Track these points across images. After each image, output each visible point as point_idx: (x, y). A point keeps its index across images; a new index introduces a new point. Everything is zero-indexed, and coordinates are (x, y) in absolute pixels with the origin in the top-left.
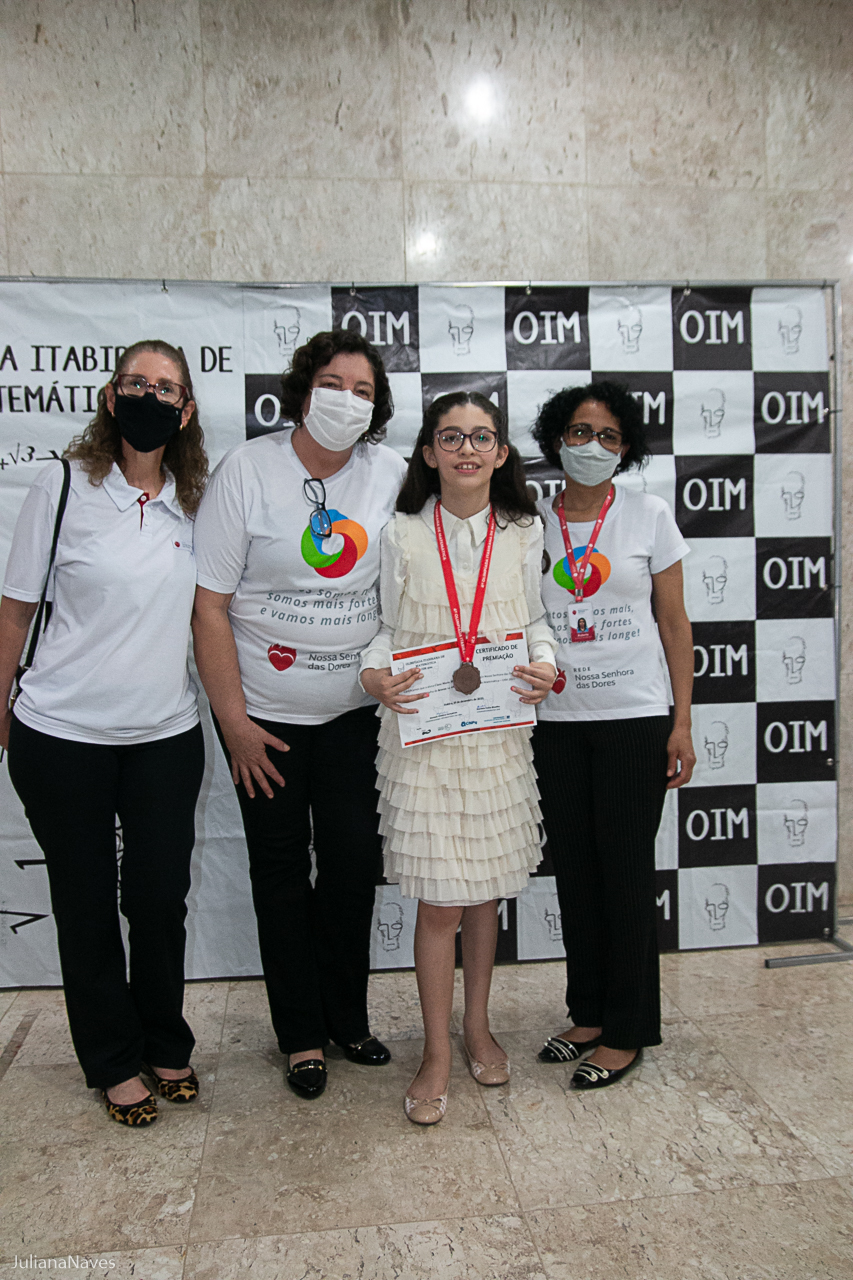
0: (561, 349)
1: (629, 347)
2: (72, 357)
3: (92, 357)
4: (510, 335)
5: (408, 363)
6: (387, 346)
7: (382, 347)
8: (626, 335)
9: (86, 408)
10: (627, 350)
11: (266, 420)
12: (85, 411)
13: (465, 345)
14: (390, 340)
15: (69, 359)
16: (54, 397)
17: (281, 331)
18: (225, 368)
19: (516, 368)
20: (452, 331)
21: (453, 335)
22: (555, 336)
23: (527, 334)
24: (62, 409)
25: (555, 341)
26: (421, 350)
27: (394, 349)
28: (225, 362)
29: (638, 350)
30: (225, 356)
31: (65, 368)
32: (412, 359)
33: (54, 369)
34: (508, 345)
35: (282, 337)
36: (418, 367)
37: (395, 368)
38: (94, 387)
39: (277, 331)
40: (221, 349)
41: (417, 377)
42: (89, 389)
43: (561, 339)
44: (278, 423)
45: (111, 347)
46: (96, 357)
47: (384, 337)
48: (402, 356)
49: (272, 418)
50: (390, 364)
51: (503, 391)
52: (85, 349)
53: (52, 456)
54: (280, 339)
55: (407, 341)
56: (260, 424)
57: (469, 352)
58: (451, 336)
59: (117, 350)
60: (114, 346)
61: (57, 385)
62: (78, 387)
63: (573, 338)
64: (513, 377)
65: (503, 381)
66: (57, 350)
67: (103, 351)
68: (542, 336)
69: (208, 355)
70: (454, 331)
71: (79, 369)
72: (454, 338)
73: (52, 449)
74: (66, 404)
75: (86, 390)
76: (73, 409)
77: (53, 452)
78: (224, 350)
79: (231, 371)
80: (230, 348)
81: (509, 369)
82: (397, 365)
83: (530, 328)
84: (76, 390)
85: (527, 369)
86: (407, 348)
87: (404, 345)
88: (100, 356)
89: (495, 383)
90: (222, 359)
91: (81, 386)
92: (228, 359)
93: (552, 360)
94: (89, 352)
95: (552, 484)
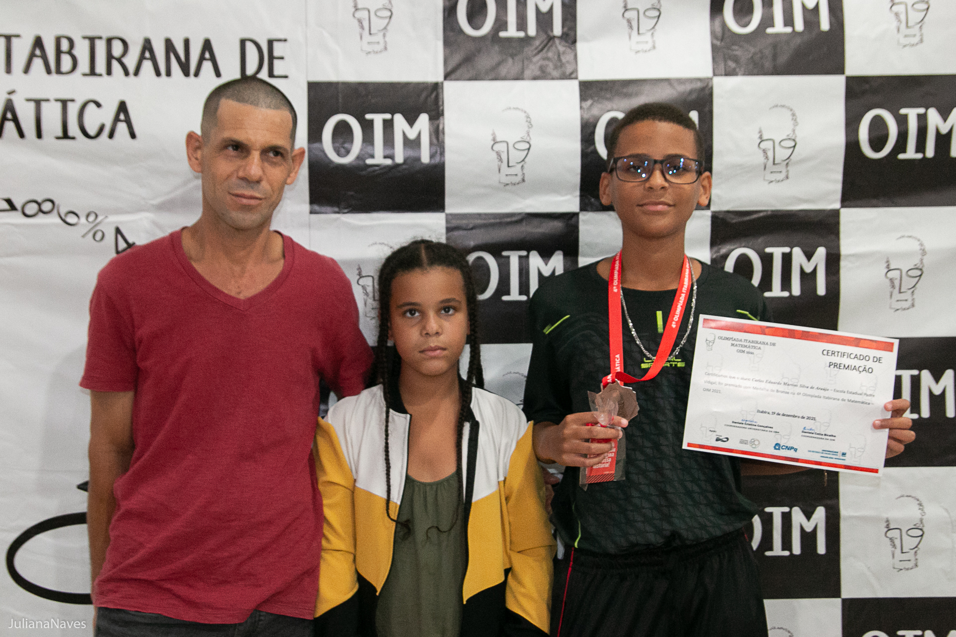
0: (798, 41)
1: (906, 36)
2: (38, 52)
3: (70, 53)
4: (717, 22)
5: (559, 64)
6: (527, 40)
7: (520, 40)
8: (903, 17)
9: (60, 134)
10: (904, 41)
11: (339, 154)
12: (58, 138)
13: (647, 37)
14: (532, 30)
15: (32, 56)
16: (9, 116)
17: (363, 15)
18: (276, 73)
19: (729, 73)
20: (628, 15)
21: (629, 21)
22: (789, 20)
23: (747, 19)
24: (21, 135)
25: (789, 30)
26: (579, 45)
27: (537, 43)
28: (276, 63)
29: (921, 41)
30: (276, 53)
31: (27, 70)
32: (564, 59)
33: (8, 70)
34: (713, 34)
35: (366, 24)
36: (575, 71)
37: (538, 73)
38: (73, 100)
39: (359, 14)
40: (270, 43)
41: (573, 87)
42: (64, 103)
43: (799, 26)
44: (358, 158)
45: (100, 38)
46: (75, 52)
47: (522, 24)
48: (550, 54)
49: (348, 152)
50: (532, 67)
51: (707, 109)
52: (58, 40)
53: (6, 206)
54: (362, 28)
55: (557, 30)
56: (331, 162)
57: (654, 47)
58: (625, 22)
59: (109, 41)
60: (106, 35)
61: (13, 97)
62: (47, 100)
63: (818, 23)
64: (723, 87)
65: (707, 92)
66: (14, 41)
67: (87, 43)
68: (768, 21)
69: (251, 49)
70: (631, 15)
71: (49, 72)
72: (631, 27)
73: (6, 196)
74: (28, 126)
75: (59, 105)
76: (39, 135)
77: (9, 201)
78: (276, 44)
79: (286, 77)
80: (285, 40)
81: (715, 74)
82: (542, 69)
83: (750, 10)
84: (44, 105)
85: (744, 74)
86: (557, 41)
87: (554, 37)
88: (82, 51)
89: (694, 96)
90: (271, 58)
91: (52, 98)
92: (282, 58)
93: (783, 59)
94: (65, 46)
95: (777, 252)
